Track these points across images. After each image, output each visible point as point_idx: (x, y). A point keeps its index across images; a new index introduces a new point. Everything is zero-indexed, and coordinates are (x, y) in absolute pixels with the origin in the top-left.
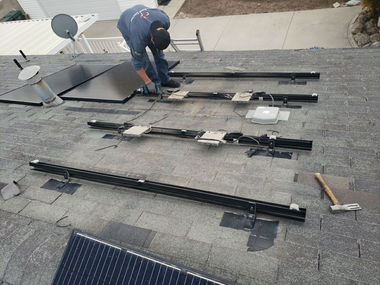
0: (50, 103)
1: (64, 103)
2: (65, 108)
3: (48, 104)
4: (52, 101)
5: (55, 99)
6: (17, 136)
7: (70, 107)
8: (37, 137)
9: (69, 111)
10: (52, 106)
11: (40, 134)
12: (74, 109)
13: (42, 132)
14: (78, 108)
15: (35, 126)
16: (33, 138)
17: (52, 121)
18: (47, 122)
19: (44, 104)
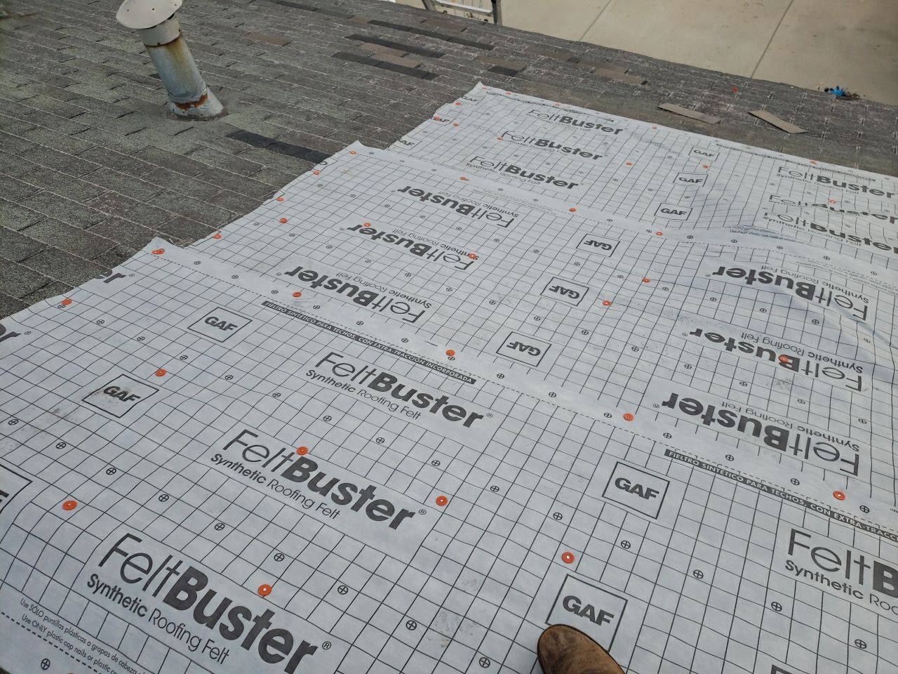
0: (190, 109)
1: (224, 113)
2: (229, 131)
3: (184, 110)
4: (196, 103)
5: (203, 98)
6: (98, 189)
7: (242, 131)
8: (154, 202)
9: (240, 142)
10: (194, 118)
11: (162, 196)
12: (257, 140)
13: (169, 190)
14: (266, 139)
15: (148, 168)
16: (143, 205)
17: (194, 162)
18: (181, 164)
19: (173, 106)
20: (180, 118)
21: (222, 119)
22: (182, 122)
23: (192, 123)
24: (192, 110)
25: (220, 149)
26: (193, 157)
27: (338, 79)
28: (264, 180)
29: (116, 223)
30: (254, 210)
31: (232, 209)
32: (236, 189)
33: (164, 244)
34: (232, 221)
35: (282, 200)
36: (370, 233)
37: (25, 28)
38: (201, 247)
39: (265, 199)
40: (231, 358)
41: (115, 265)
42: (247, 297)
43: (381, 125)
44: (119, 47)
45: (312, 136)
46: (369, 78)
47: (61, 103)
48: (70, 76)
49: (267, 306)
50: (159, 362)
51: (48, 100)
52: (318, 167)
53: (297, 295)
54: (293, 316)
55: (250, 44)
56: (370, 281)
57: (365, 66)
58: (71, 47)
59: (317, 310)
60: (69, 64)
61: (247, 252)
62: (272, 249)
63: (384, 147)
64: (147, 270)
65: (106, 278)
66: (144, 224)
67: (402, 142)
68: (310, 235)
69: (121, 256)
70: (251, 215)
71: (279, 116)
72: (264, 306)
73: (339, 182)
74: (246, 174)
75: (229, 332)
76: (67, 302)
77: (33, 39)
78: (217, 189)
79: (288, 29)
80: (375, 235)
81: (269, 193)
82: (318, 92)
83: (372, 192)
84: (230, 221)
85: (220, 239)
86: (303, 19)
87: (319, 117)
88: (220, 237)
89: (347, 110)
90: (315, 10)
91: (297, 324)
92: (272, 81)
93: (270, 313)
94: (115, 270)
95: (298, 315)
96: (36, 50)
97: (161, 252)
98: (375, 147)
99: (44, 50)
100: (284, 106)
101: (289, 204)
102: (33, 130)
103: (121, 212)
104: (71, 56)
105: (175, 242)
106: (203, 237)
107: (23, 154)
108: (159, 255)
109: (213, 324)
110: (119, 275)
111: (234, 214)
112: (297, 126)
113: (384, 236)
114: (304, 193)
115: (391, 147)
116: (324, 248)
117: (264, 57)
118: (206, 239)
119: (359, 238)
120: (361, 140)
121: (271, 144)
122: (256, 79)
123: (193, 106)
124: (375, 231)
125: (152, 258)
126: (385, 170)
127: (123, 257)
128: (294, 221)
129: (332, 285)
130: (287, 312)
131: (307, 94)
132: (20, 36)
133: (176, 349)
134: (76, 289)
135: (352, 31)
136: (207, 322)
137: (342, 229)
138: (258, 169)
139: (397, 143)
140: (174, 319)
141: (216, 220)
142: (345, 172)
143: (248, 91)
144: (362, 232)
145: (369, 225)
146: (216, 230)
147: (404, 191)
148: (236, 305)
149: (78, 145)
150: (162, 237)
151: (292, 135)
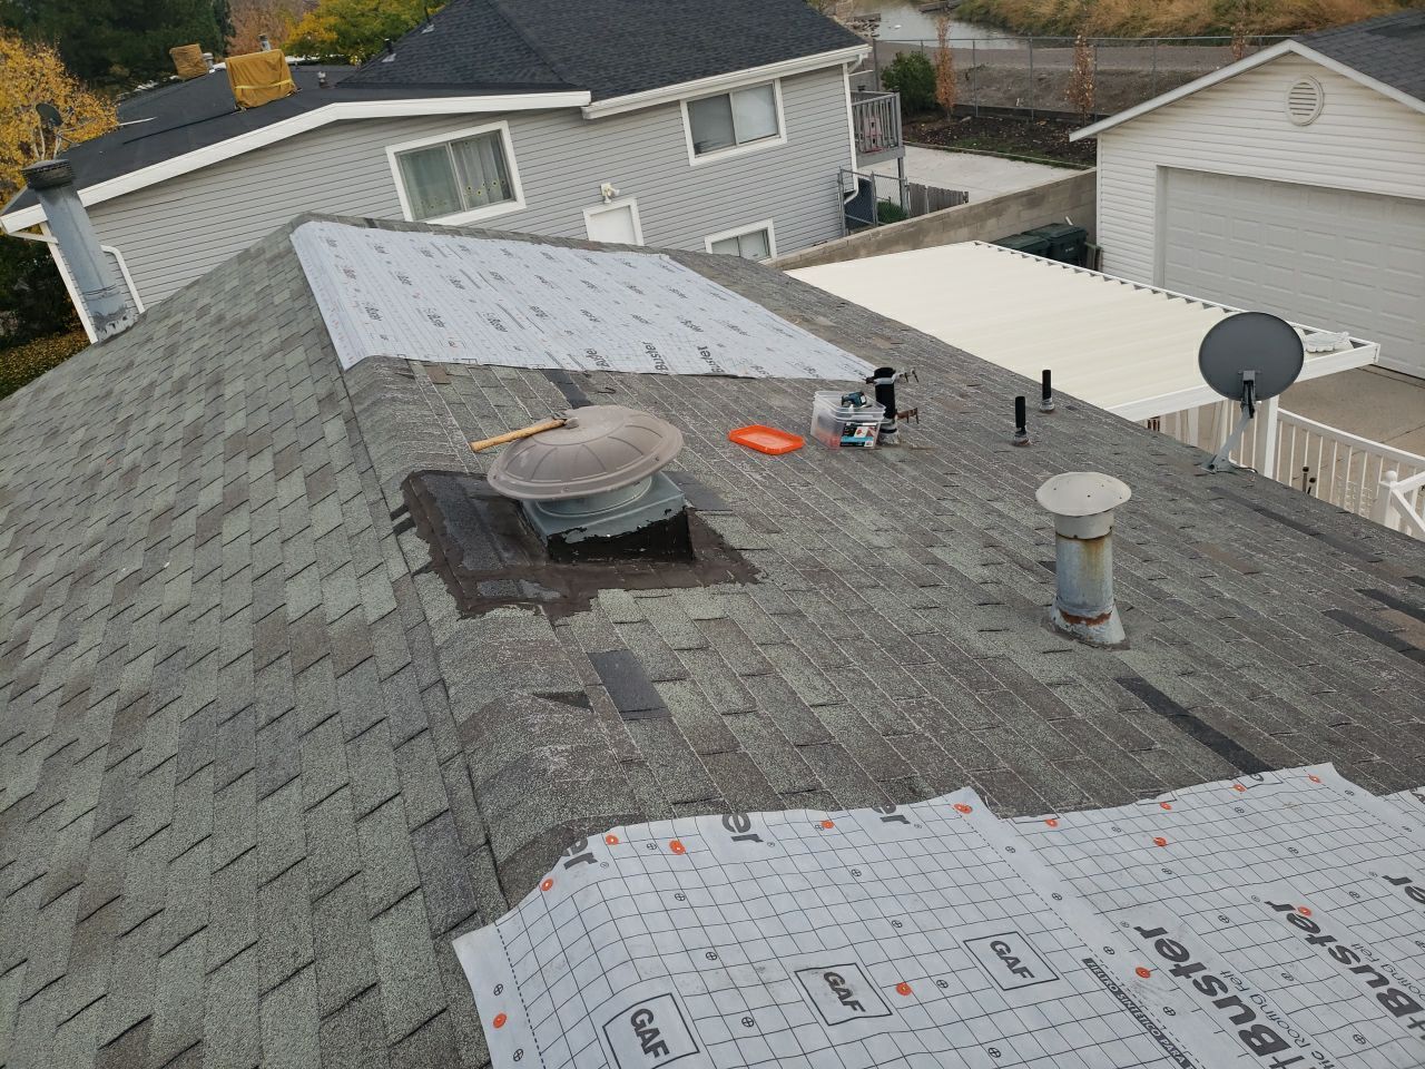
1: (1124, 646)
2: (1123, 674)
3: (1069, 624)
4: (1090, 621)
5: (1104, 617)
6: (919, 689)
7: (1142, 680)
8: (982, 736)
9: (1132, 696)
10: (1079, 638)
11: (996, 730)
12: (1158, 701)
13: (1009, 726)
14: (1173, 705)
15: (992, 685)
16: (967, 732)
17: (1057, 701)
18: (1037, 695)
19: (1057, 614)
20: (1059, 631)
21: (1117, 653)
22: (1060, 639)
23: (1073, 644)
24: (1080, 627)
25: (1099, 695)
26: (1057, 693)
27: (1325, 651)
28: (1150, 765)
29: (924, 744)
30: (1120, 805)
31: (1088, 790)
32: (1104, 763)
33: (975, 801)
34: (1081, 809)
35: (1169, 808)
36: (1307, 928)
37: (911, 463)
38: (1023, 828)
39: (1143, 796)
40: (1009, 1023)
41: (903, 802)
42: (1065, 938)
43: (1382, 752)
44: (1012, 514)
45: (1250, 727)
46: (1381, 667)
47: (917, 565)
48: (940, 535)
49: (1090, 967)
50: (908, 971)
51: (902, 556)
52: (1246, 780)
53: (1143, 973)
54: (1126, 1005)
55: (1194, 557)
56: (1280, 1014)
57: (1380, 647)
58: (954, 500)
59: (1167, 1017)
60: (945, 520)
61: (1087, 866)
62: (1127, 880)
63: (1378, 792)
64: (938, 828)
65: (885, 815)
66: (959, 761)
67: (1417, 795)
68: (1197, 884)
69: (914, 791)
70: (1113, 812)
71: (1205, 677)
72: (1084, 966)
73: (1275, 817)
74: (1126, 746)
75: (1018, 979)
76: (828, 824)
77: (915, 479)
78: (1075, 752)
79: (1260, 551)
80: (1315, 936)
81: (1152, 789)
82: (1281, 661)
83: (1330, 859)
84: (1079, 808)
85: (1055, 829)
86: (1291, 543)
87: (1272, 701)
88: (1055, 824)
89: (1324, 706)
90: (1315, 534)
91: (1128, 1023)
92: (1212, 620)
93: (1089, 981)
94: (900, 810)
95: (1134, 1009)
96: (914, 493)
97: (966, 810)
98: (1359, 785)
99: (922, 495)
100: (1218, 665)
101: (1177, 819)
102: (873, 587)
103: (935, 730)
104: (950, 511)
105: (990, 805)
106: (1032, 814)
107: (852, 613)
108: (963, 814)
109: (1000, 953)
110: (901, 818)
111: (1088, 799)
112: (1230, 702)
113: (1332, 945)
114: (1206, 812)
115: (1392, 796)
116: (1213, 917)
117: (1208, 582)
118: (1035, 819)
119: (1281, 926)
120: (1336, 764)
121: (1180, 716)
122: (1188, 611)
123: (1084, 622)
124: (1316, 929)
125: (951, 813)
126: (1367, 831)
127: (916, 795)
128: (1176, 849)
129: (1208, 986)
130: (1117, 993)
131: (1263, 659)
132: (902, 472)
133: (936, 965)
134: (844, 812)
135: (1371, 582)
136: (993, 945)
137: (1255, 898)
138: (1147, 747)
139: (1406, 794)
140: (950, 918)
141: (1059, 797)
142: (1290, 806)
143: (1170, 625)
144: (1291, 918)
145: (1308, 913)
146: (1053, 813)
147: (1396, 882)
148: (1044, 942)
149: (916, 623)
150: (977, 790)
151: (1219, 713)
